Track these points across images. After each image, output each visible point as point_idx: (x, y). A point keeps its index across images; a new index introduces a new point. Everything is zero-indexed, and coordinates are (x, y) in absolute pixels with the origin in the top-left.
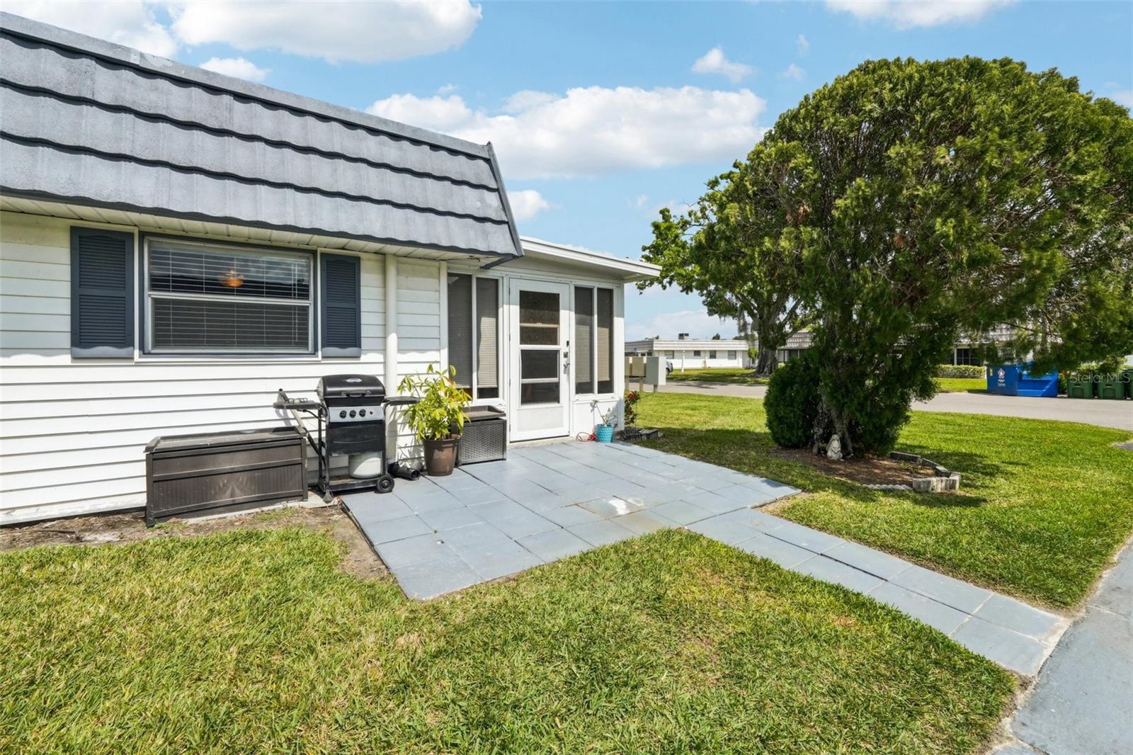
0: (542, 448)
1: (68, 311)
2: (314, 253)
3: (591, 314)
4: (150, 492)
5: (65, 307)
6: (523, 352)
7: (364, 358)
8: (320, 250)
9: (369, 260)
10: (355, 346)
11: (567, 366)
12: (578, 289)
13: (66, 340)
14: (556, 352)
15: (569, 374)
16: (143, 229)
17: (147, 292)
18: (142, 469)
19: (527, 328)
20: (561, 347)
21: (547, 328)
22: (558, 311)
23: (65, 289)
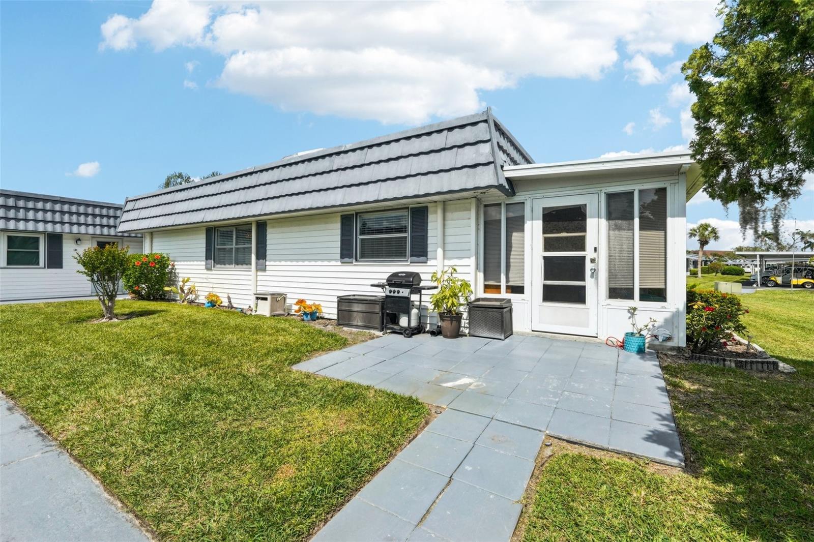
0: (563, 341)
1: (339, 246)
2: (408, 208)
3: (633, 219)
4: (338, 314)
5: (339, 244)
6: (545, 258)
7: (429, 263)
8: (410, 206)
9: (432, 207)
10: (423, 256)
11: (595, 272)
12: (610, 197)
13: (339, 256)
14: (584, 258)
15: (597, 279)
16: (357, 211)
17: (358, 236)
18: (336, 305)
19: (549, 238)
20: (589, 253)
21: (571, 237)
22: (585, 220)
23: (339, 238)
